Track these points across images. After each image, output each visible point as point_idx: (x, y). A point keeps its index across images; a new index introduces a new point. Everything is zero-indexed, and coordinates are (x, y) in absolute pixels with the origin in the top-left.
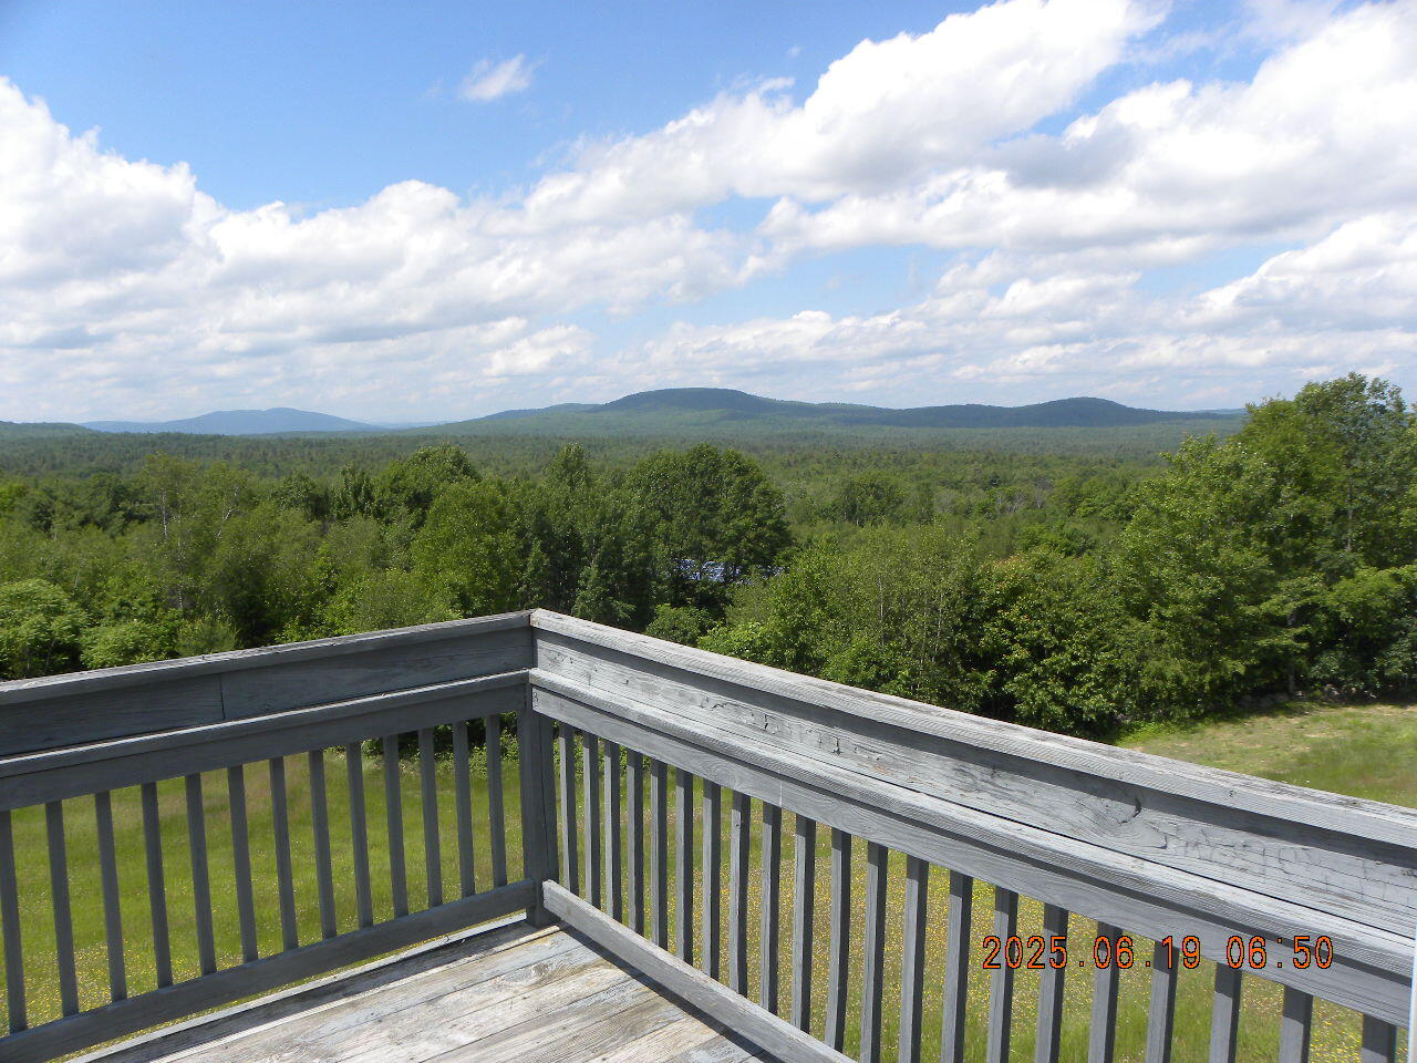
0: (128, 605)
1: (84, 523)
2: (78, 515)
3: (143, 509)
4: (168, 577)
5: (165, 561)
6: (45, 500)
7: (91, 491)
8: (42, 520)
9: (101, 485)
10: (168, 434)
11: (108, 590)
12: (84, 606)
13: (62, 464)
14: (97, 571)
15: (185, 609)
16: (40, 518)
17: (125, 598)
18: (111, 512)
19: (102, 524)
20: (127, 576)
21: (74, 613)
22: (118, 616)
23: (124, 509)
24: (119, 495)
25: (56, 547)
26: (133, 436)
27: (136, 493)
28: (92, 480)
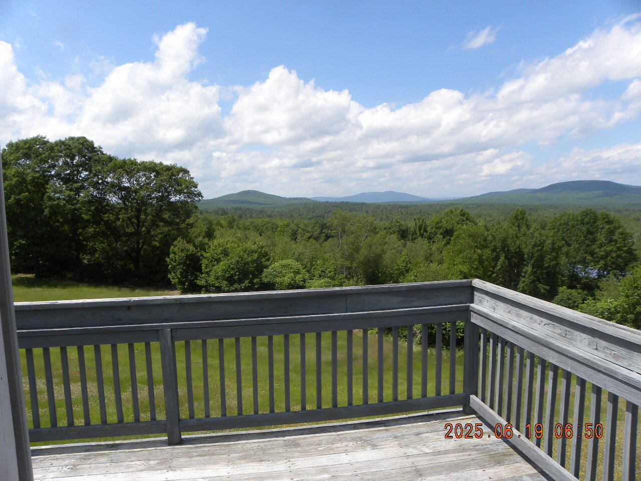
0: (324, 272)
1: (309, 238)
2: (308, 235)
3: (332, 233)
4: (340, 261)
5: (339, 255)
6: (296, 228)
7: (313, 225)
8: (294, 236)
9: (317, 223)
10: (343, 202)
11: (317, 265)
12: (308, 271)
13: (302, 214)
14: (313, 258)
15: (346, 276)
16: (293, 235)
17: (323, 269)
18: (320, 234)
19: (316, 239)
20: (325, 260)
21: (304, 274)
22: (320, 276)
23: (325, 233)
24: (323, 227)
25: (299, 247)
26: (330, 203)
27: (330, 226)
28: (313, 221)
